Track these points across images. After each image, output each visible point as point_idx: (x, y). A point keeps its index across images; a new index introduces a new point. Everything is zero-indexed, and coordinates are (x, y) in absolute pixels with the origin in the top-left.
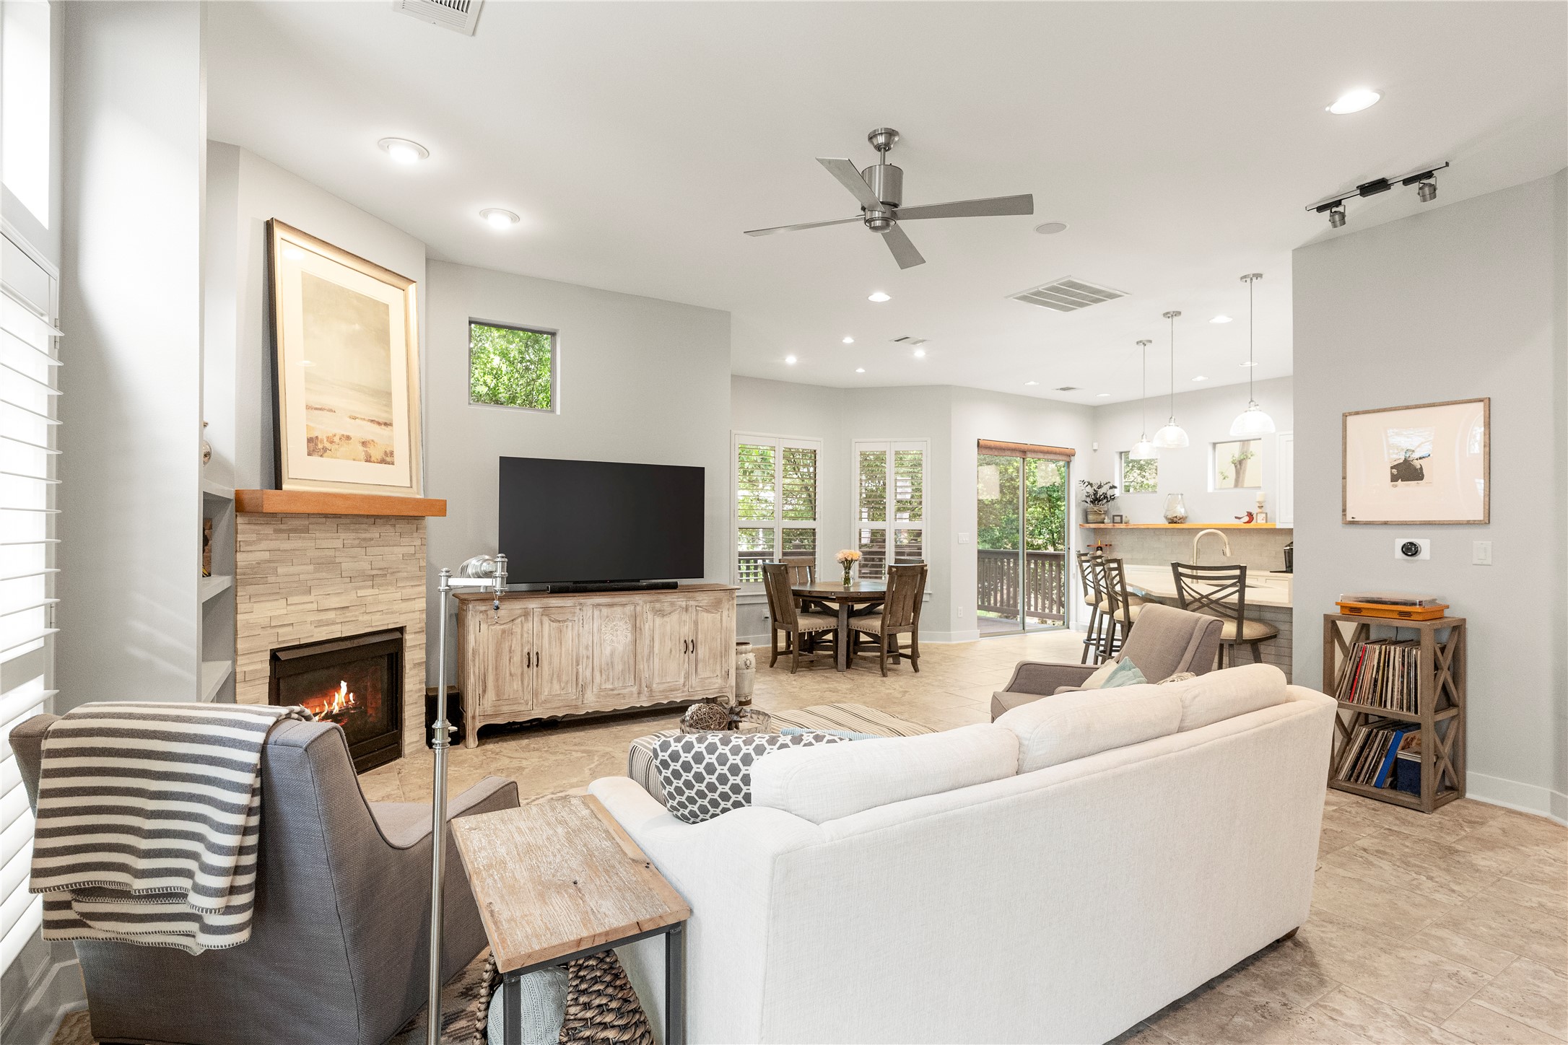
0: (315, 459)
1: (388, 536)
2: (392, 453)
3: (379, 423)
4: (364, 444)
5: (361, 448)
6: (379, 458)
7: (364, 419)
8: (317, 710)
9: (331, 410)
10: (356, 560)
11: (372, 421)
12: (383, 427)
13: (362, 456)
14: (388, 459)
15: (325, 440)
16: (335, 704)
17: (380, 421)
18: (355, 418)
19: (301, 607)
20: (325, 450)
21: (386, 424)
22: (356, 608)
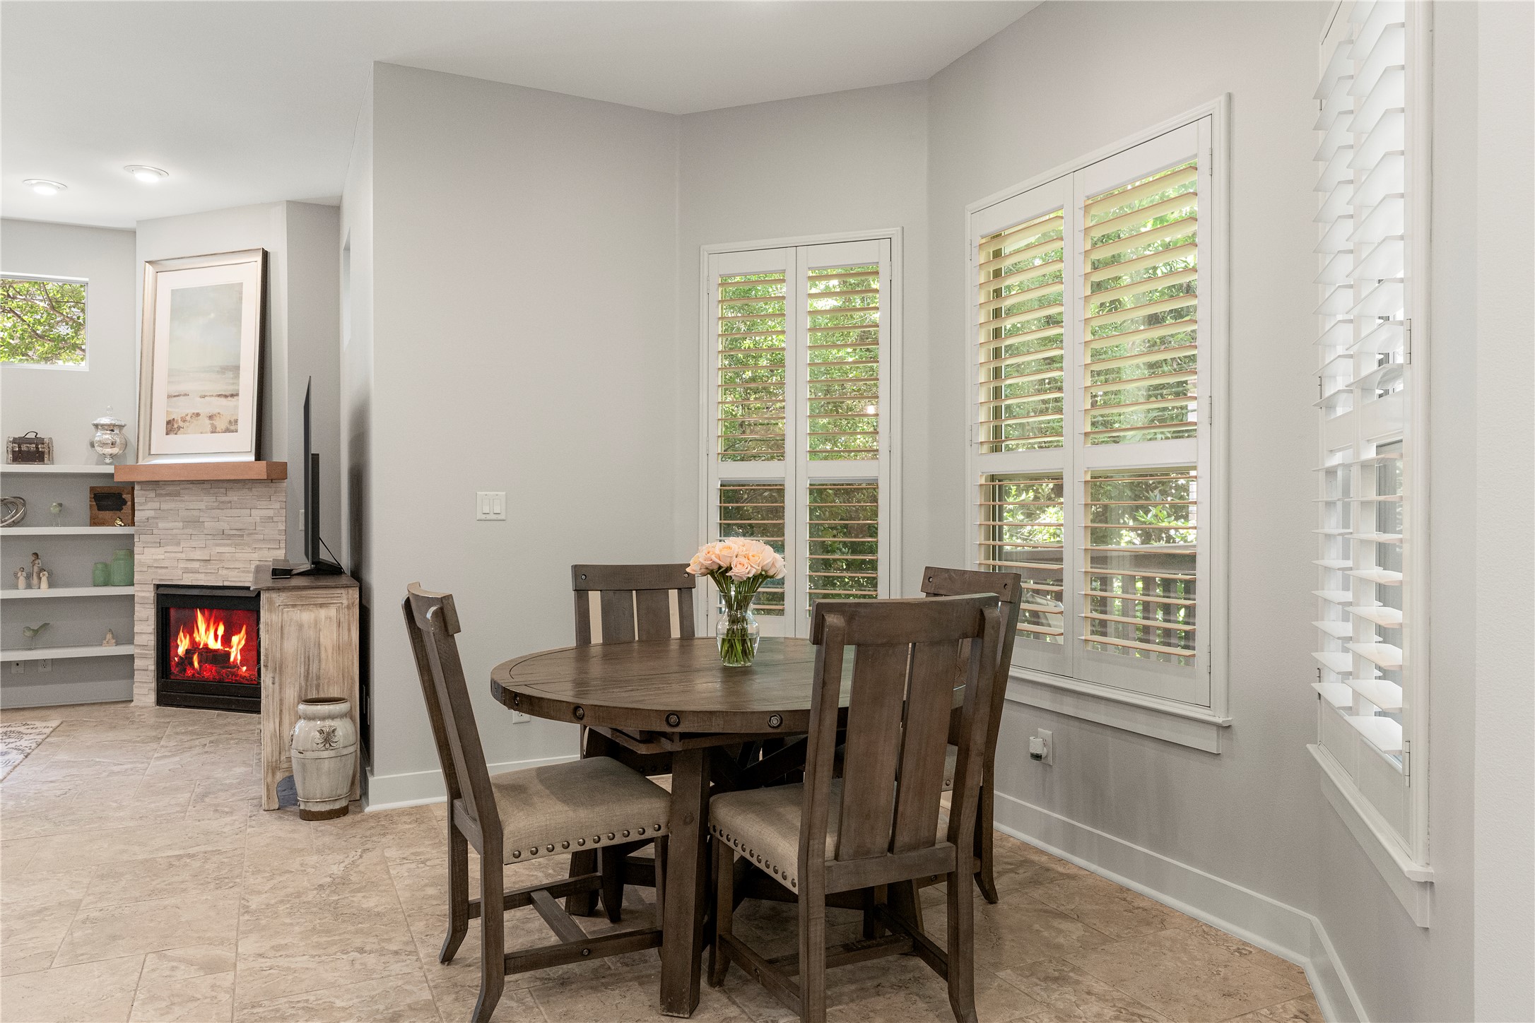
0: (172, 436)
1: (243, 499)
2: (236, 421)
3: (226, 396)
4: (211, 417)
5: (208, 422)
6: (224, 427)
7: (212, 396)
9: (186, 395)
10: (216, 520)
11: (219, 396)
12: (229, 398)
13: (209, 428)
14: (232, 428)
15: (180, 420)
17: (227, 393)
18: (204, 397)
19: (173, 555)
20: (179, 428)
21: (232, 396)
22: (217, 562)
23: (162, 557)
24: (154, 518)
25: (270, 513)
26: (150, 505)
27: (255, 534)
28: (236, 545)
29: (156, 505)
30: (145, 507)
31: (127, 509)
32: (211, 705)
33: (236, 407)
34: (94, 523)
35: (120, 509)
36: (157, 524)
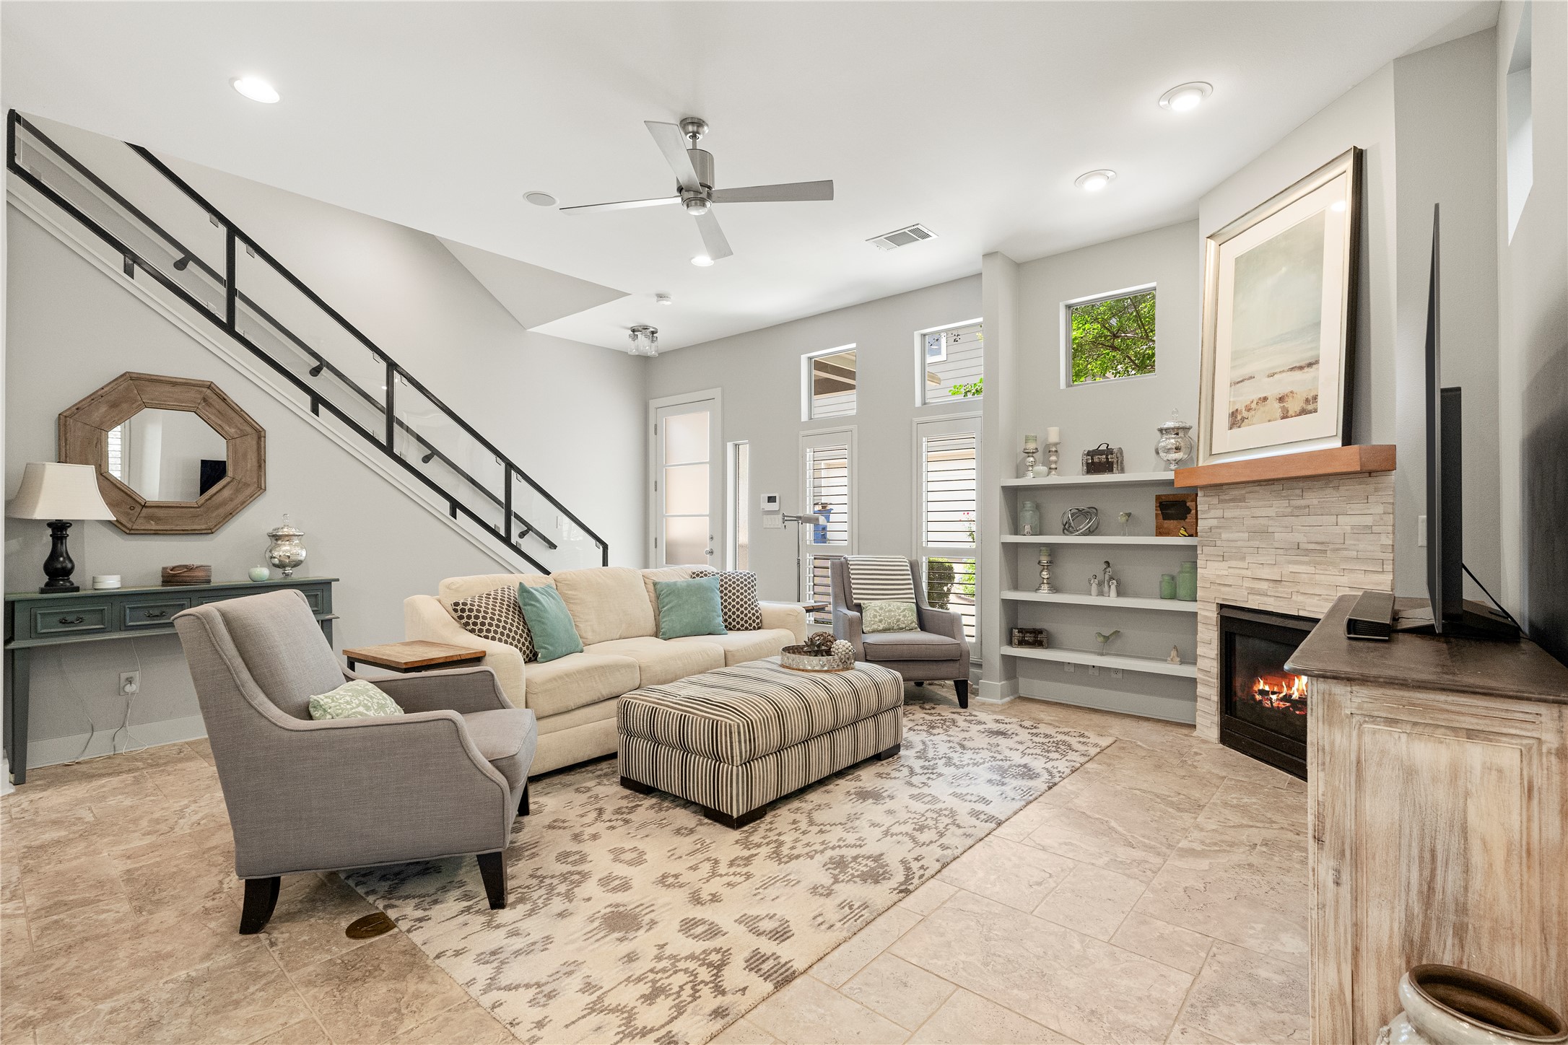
0: (1235, 430)
1: (1327, 502)
2: (1315, 398)
3: (1301, 368)
4: (1281, 399)
5: (1277, 405)
6: (1298, 409)
7: (1283, 371)
8: (1276, 689)
9: (1252, 378)
10: (1290, 530)
11: (1292, 369)
12: (1306, 370)
13: (1279, 413)
14: (1310, 407)
15: (1244, 410)
16: (1294, 689)
17: (1303, 364)
18: (1272, 375)
20: (1243, 419)
21: (1310, 365)
22: (1290, 584)
23: (1225, 573)
24: (1217, 527)
25: (1368, 520)
26: (1213, 513)
27: (1346, 549)
28: (1316, 564)
29: (1219, 513)
30: (1208, 513)
31: (1190, 518)
32: (1280, 765)
33: (1316, 379)
34: (1160, 532)
35: (1184, 518)
36: (1220, 534)
